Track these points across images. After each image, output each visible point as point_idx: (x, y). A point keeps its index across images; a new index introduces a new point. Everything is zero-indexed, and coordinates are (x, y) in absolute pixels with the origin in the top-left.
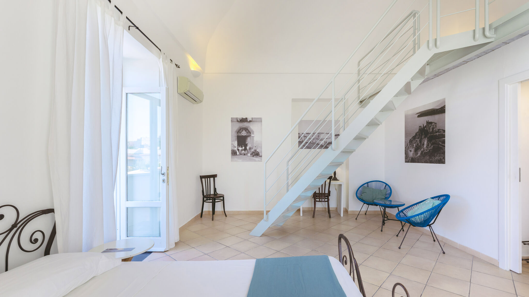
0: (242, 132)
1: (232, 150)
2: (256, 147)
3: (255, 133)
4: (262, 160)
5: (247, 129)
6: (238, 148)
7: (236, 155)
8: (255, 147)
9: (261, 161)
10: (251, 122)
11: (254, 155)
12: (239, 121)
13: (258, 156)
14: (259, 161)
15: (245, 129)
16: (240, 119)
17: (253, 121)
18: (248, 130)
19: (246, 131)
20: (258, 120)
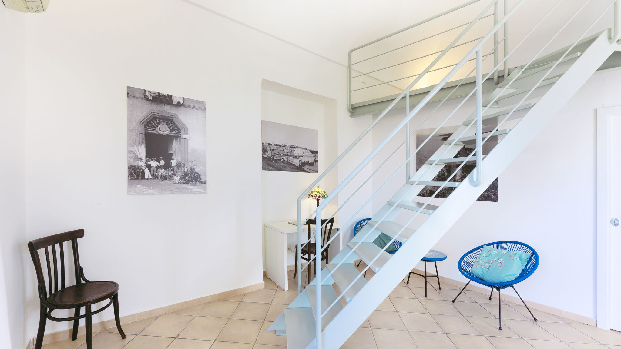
0: (157, 126)
1: (132, 166)
2: (194, 162)
3: (190, 132)
4: (206, 190)
5: (172, 121)
6: (149, 163)
7: (143, 177)
8: (192, 162)
9: (204, 193)
10: (181, 108)
11: (189, 181)
12: (150, 98)
13: (197, 183)
14: (200, 193)
15: (167, 120)
16: (155, 95)
17: (187, 106)
18: (174, 124)
19: (168, 124)
20: (197, 105)
